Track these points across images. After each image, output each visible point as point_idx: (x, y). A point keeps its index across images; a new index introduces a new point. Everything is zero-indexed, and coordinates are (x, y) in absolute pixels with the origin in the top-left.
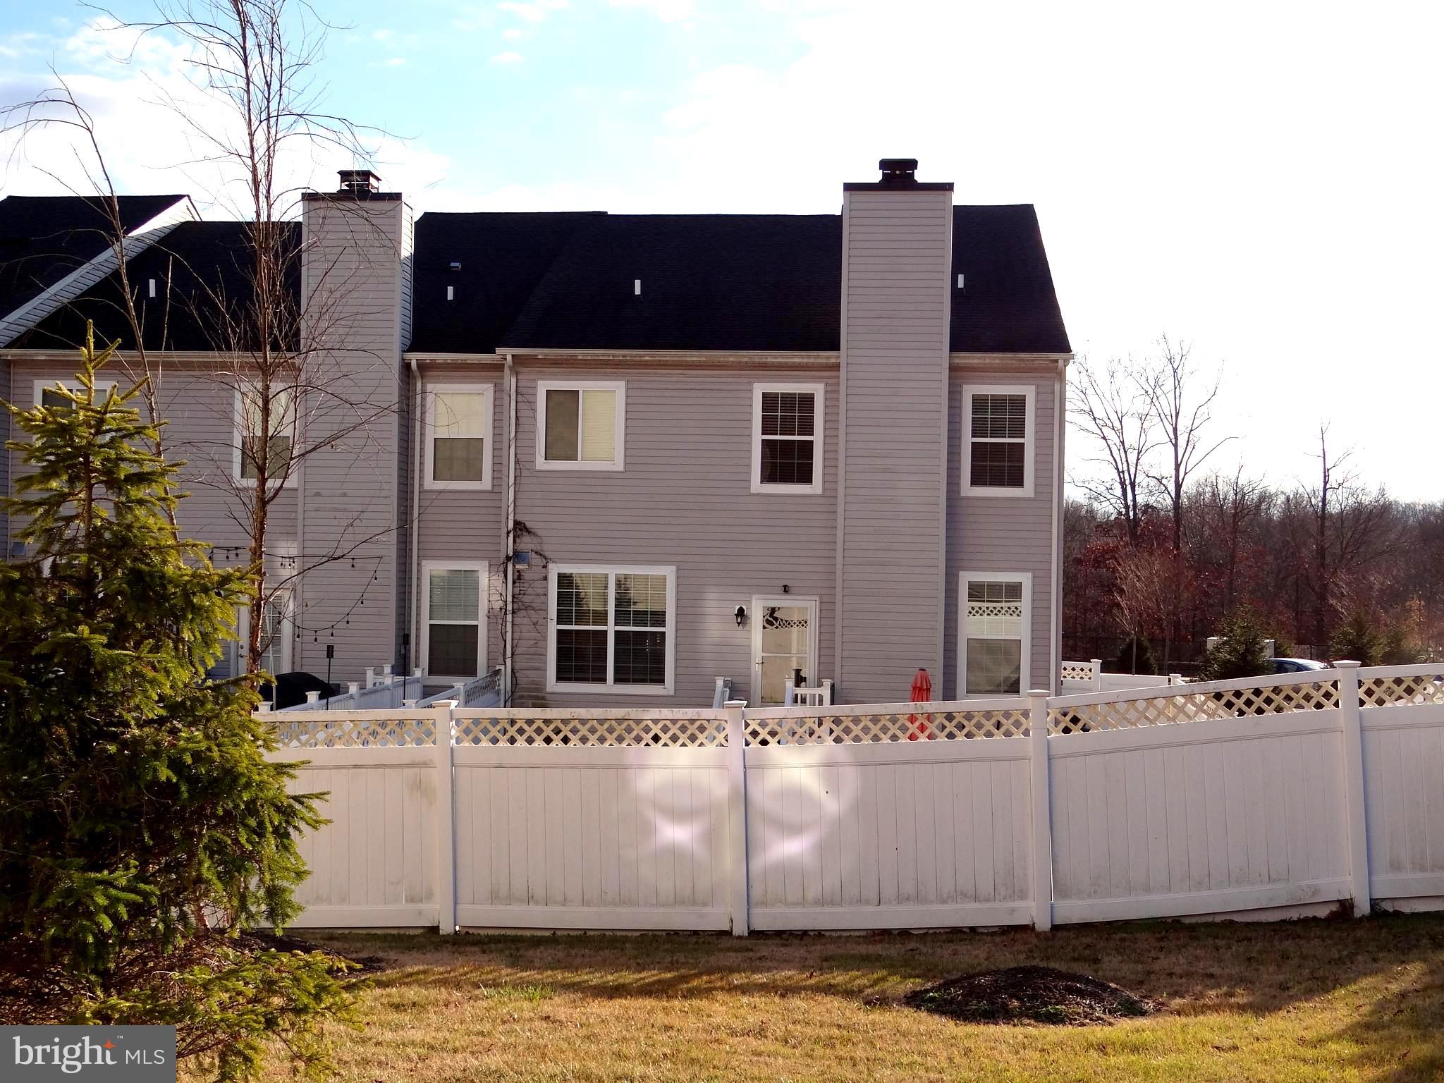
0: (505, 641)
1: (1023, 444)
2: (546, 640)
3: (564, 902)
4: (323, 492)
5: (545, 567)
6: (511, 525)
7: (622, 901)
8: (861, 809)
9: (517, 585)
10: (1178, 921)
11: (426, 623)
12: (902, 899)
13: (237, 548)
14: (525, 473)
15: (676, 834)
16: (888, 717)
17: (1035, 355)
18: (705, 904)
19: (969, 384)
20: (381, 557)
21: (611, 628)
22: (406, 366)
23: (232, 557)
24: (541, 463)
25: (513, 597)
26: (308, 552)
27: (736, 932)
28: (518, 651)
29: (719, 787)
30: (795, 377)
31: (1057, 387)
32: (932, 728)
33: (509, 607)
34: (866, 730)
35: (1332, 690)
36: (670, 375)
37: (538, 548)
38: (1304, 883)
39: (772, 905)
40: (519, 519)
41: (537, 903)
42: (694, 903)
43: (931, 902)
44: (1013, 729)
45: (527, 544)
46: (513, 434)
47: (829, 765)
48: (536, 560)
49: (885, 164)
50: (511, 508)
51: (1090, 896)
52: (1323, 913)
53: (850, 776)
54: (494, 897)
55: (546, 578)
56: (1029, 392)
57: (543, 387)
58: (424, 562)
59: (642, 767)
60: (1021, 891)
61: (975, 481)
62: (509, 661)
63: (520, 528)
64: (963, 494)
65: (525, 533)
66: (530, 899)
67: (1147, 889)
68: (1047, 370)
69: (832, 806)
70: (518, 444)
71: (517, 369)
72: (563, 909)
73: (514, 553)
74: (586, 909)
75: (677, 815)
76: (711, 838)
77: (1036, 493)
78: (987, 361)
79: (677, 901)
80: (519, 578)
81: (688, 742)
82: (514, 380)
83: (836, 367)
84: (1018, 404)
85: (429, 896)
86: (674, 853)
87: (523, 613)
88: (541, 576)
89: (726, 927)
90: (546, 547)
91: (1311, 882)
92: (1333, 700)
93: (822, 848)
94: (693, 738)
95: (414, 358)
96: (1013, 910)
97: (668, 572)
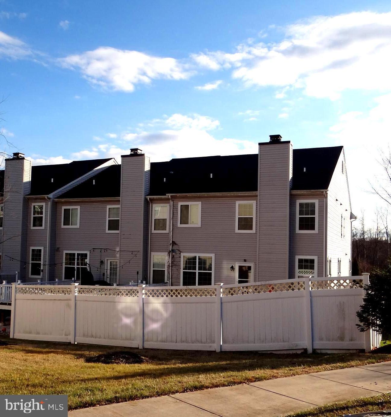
0: (169, 274)
1: (315, 217)
2: (180, 274)
3: (100, 338)
4: (125, 234)
5: (180, 254)
6: (171, 242)
7: (113, 338)
8: (172, 315)
9: (173, 259)
10: (257, 352)
11: (152, 269)
12: (182, 342)
13: (107, 249)
14: (175, 228)
15: (127, 321)
16: (180, 290)
17: (316, 190)
18: (133, 340)
19: (297, 200)
20: (139, 251)
21: (197, 271)
22: (146, 199)
23: (106, 251)
24: (179, 225)
25: (172, 262)
26: (122, 250)
27: (140, 348)
28: (173, 277)
29: (137, 308)
30: (248, 199)
31: (325, 200)
32: (191, 293)
33: (171, 265)
34: (174, 293)
35: (303, 284)
36: (214, 200)
37: (178, 249)
38: (293, 343)
39: (150, 341)
40: (173, 240)
41: (94, 338)
42: (130, 340)
43: (190, 343)
44: (213, 294)
45: (175, 247)
46: (172, 217)
47: (165, 303)
48: (178, 252)
49: (271, 137)
50: (171, 237)
51: (232, 343)
52: (299, 352)
53: (170, 306)
54: (84, 335)
55: (180, 257)
56: (316, 202)
57: (180, 204)
58: (152, 253)
59: (119, 302)
60: (213, 341)
61: (300, 228)
62: (170, 280)
63: (174, 243)
64: (297, 232)
65: (175, 245)
66: (92, 336)
67: (248, 342)
68: (321, 195)
69: (165, 315)
70: (173, 220)
71: (173, 199)
72: (99, 339)
73: (172, 250)
74: (105, 340)
75: (128, 316)
76: (135, 322)
77: (319, 232)
78: (302, 193)
79: (126, 339)
80: (173, 257)
81: (130, 295)
82: (172, 203)
83: (257, 196)
84: (313, 205)
85: (69, 334)
86: (126, 326)
87: (174, 267)
88: (179, 256)
89: (137, 347)
90: (180, 248)
91: (295, 343)
92: (303, 287)
93: (162, 327)
94: (131, 294)
95: (148, 197)
96: (210, 347)
97: (213, 255)
